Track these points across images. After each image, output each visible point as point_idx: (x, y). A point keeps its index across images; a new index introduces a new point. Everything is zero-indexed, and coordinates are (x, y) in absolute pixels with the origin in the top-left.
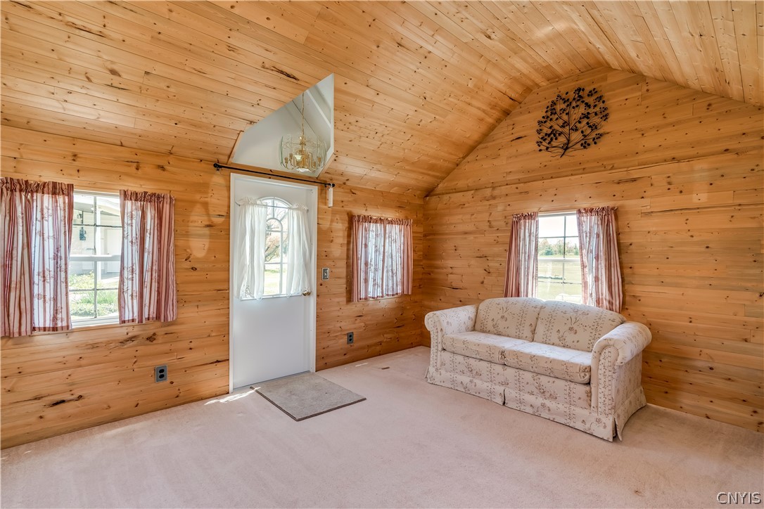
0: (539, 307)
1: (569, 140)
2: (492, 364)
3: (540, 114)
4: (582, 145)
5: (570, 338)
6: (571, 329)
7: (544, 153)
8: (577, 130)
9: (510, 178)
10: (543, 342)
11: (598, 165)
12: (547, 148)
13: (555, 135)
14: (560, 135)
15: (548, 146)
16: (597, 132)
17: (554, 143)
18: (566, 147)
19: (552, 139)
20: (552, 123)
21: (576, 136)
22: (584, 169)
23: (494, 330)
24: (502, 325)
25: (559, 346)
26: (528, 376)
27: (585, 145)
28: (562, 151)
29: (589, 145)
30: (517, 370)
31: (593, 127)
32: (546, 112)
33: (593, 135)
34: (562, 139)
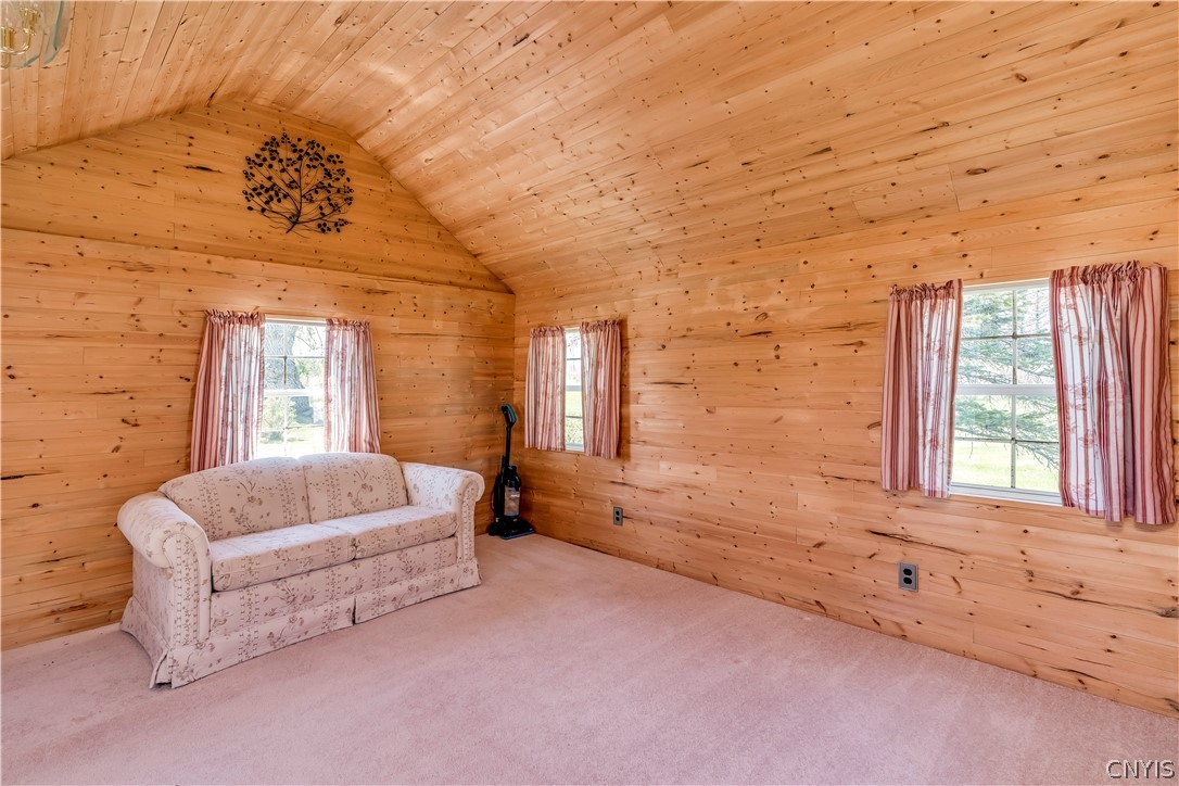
0: (301, 467)
1: (299, 212)
2: (334, 568)
3: (252, 149)
4: (319, 226)
5: (366, 498)
6: (364, 486)
7: (256, 216)
8: (311, 201)
9: (182, 237)
10: (330, 518)
11: (340, 261)
12: (263, 210)
13: (277, 194)
14: (285, 197)
15: (265, 207)
16: (341, 216)
17: (274, 205)
18: (295, 220)
19: (271, 198)
20: (271, 173)
21: (309, 210)
22: (321, 261)
23: (241, 526)
24: (254, 514)
25: (354, 514)
26: (391, 559)
27: (323, 228)
28: (289, 225)
29: (329, 229)
30: (374, 559)
31: (336, 208)
32: (263, 149)
33: (336, 218)
34: (287, 205)
